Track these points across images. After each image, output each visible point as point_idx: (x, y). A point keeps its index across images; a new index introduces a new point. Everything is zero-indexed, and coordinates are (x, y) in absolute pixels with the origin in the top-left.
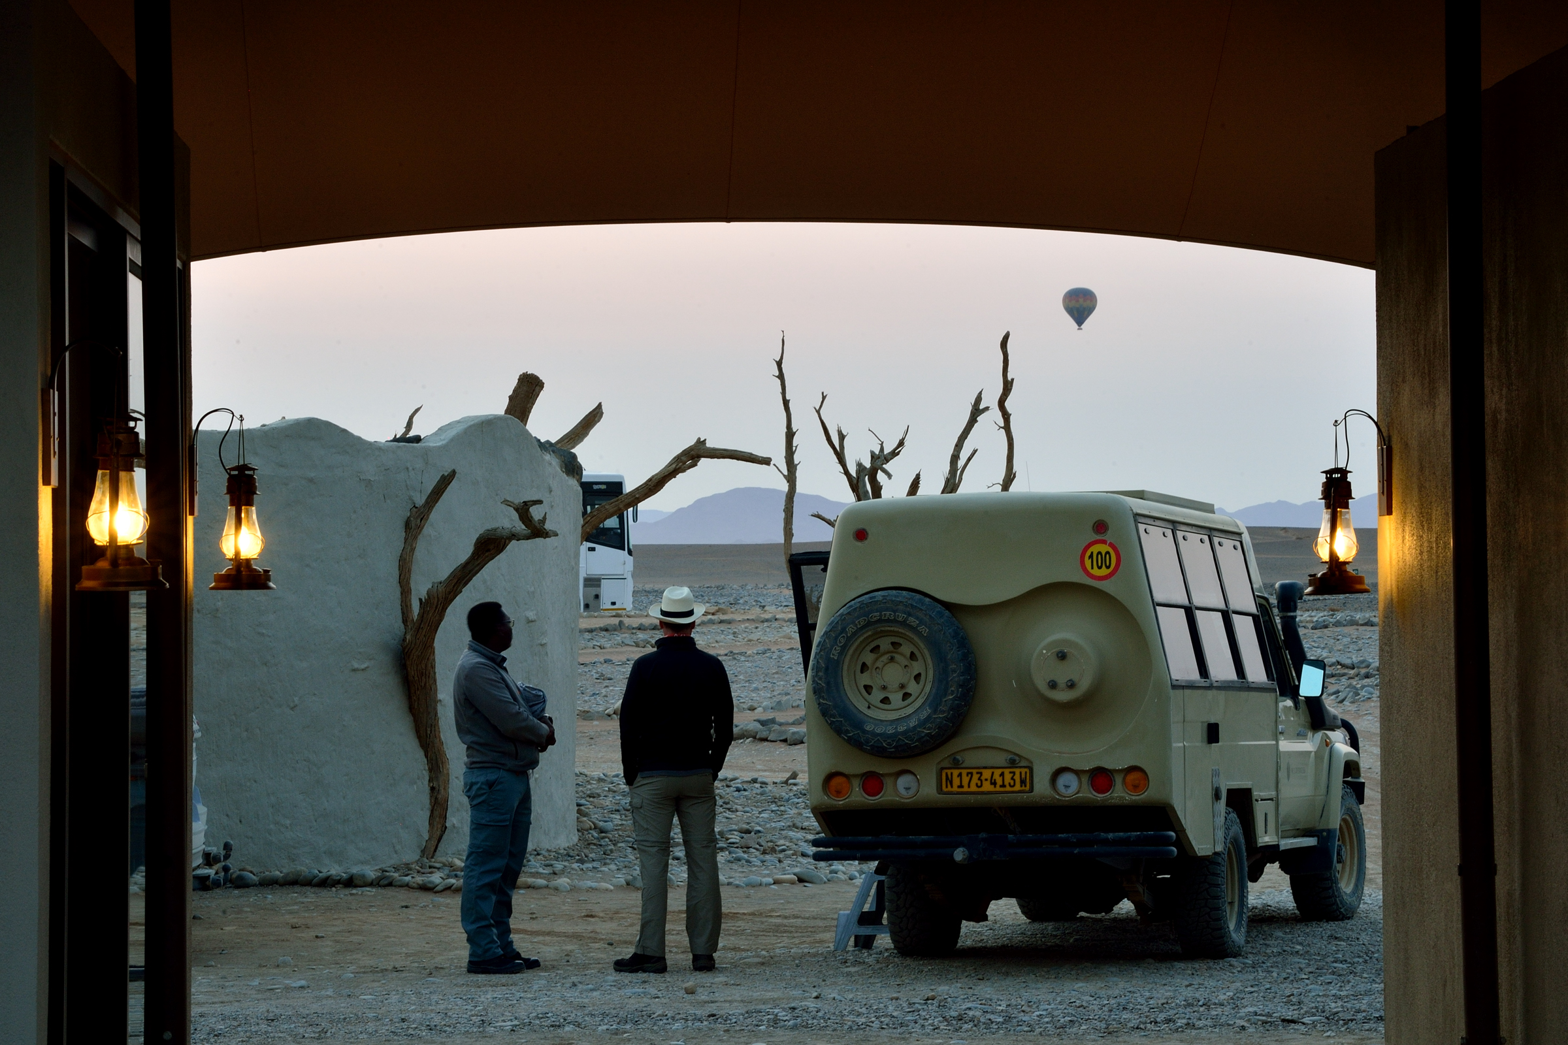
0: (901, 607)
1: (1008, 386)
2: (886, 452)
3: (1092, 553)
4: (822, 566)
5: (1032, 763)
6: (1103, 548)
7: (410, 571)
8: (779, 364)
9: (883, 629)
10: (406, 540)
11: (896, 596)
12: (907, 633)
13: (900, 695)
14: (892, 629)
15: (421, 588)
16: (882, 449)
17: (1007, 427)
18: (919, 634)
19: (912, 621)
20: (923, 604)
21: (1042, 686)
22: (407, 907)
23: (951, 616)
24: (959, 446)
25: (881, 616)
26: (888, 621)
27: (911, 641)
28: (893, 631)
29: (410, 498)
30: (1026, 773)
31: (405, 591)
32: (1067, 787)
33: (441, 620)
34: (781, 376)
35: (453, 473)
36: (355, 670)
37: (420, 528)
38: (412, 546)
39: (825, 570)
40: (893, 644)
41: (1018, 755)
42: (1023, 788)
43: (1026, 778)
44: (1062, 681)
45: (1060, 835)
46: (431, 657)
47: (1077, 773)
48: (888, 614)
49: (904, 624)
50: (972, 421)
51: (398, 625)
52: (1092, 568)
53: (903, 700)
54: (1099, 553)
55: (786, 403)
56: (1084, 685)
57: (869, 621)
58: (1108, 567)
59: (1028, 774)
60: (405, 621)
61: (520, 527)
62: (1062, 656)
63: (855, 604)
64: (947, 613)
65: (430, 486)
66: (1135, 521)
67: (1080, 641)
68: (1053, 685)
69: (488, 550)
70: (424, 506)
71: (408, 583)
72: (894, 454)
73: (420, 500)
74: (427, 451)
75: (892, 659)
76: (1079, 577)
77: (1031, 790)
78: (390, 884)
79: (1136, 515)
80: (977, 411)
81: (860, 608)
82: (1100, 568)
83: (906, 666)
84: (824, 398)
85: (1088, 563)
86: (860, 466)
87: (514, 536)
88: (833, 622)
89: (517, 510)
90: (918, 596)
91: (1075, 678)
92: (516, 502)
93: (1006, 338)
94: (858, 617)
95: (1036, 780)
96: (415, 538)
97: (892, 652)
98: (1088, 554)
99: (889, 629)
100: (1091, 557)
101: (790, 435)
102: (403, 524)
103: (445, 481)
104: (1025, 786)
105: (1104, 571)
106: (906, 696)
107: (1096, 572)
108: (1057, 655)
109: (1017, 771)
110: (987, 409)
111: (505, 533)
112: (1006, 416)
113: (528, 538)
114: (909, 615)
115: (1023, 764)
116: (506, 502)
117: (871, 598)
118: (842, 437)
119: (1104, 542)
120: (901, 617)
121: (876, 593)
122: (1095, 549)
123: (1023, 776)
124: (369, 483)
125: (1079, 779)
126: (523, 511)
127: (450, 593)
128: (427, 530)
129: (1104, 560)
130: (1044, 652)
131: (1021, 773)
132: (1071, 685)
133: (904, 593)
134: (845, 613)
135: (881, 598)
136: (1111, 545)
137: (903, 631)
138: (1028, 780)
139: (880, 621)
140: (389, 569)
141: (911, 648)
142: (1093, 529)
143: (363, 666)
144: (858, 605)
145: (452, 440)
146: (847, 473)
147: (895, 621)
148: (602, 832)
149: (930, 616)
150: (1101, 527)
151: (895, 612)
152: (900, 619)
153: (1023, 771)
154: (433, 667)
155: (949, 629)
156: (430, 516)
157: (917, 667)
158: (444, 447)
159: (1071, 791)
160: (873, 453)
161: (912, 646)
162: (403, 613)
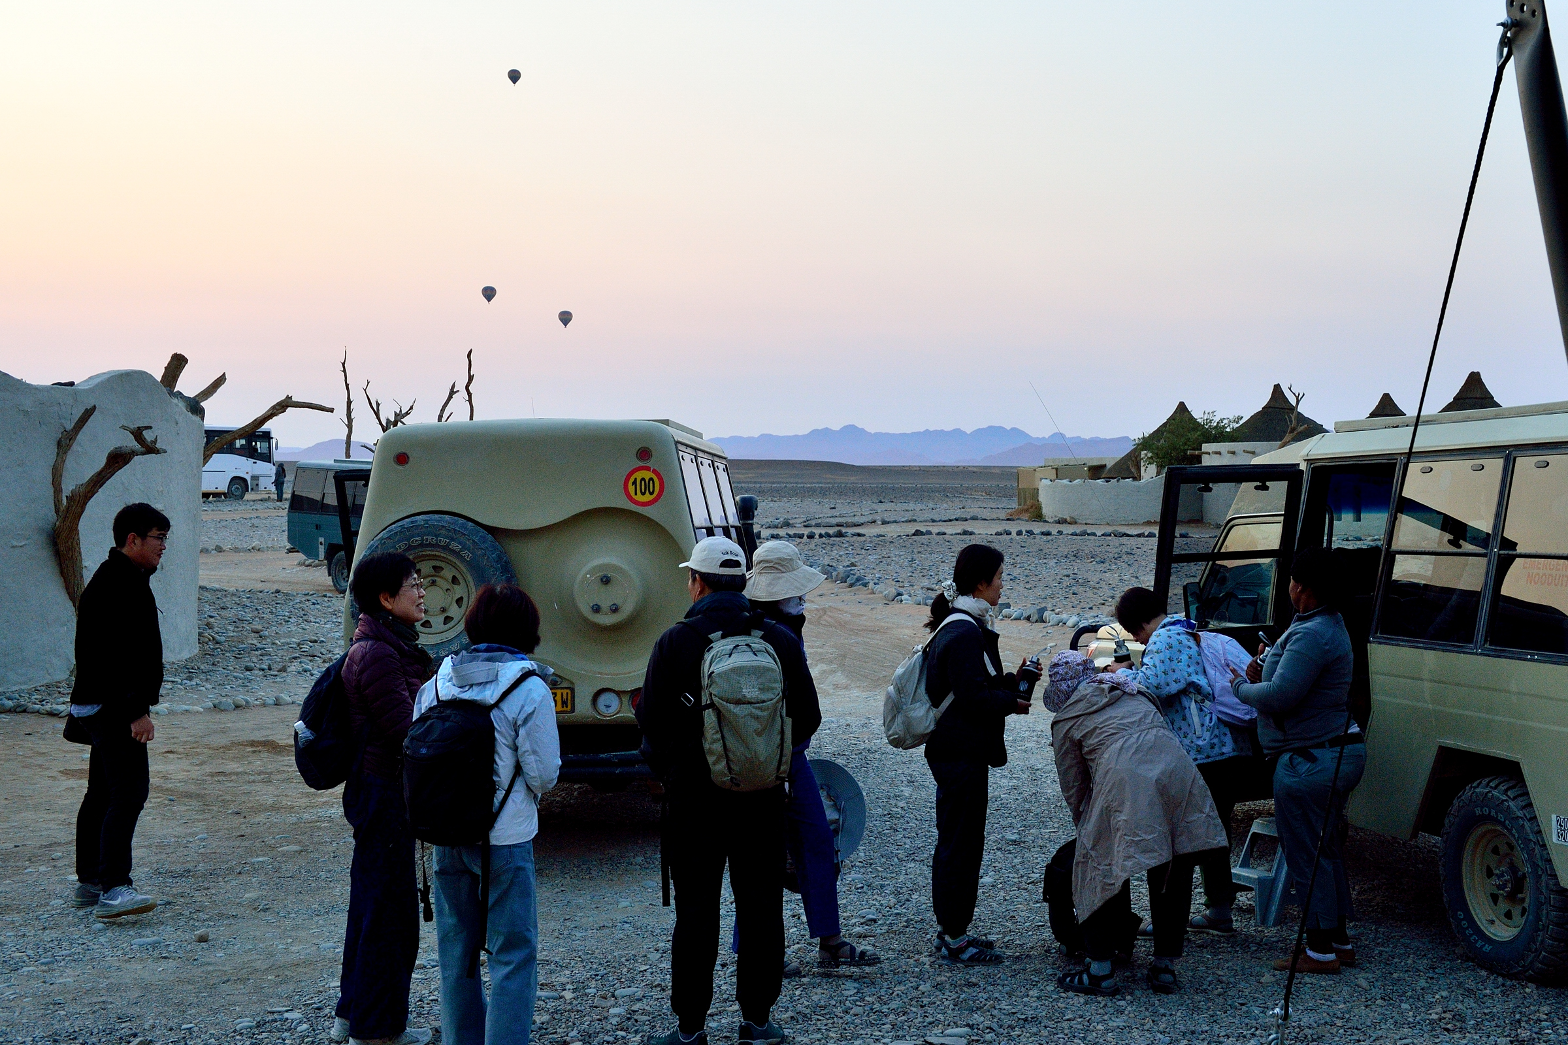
0: (444, 532)
1: (471, 378)
2: (403, 412)
3: (636, 479)
4: (364, 482)
5: (572, 683)
6: (647, 475)
7: (61, 476)
8: (343, 364)
9: (424, 553)
10: (58, 454)
11: (439, 521)
12: (449, 558)
13: (441, 618)
14: (434, 553)
15: (69, 486)
16: (401, 411)
17: (470, 400)
18: (462, 559)
19: (455, 546)
20: (466, 529)
21: (586, 610)
22: (29, 734)
23: (493, 539)
24: (443, 410)
25: (422, 540)
26: (430, 545)
27: (454, 566)
28: (435, 555)
29: (62, 425)
30: (567, 693)
31: (57, 490)
32: (608, 707)
33: (83, 512)
34: (344, 371)
35: (94, 408)
36: (13, 547)
37: (69, 446)
38: (62, 458)
39: (366, 485)
40: (434, 567)
41: (560, 677)
42: (565, 709)
43: (567, 699)
44: (605, 605)
45: (601, 756)
46: (76, 538)
47: (619, 693)
48: (430, 539)
49: (446, 548)
50: (450, 398)
51: (52, 516)
52: (636, 494)
53: (445, 624)
54: (643, 479)
55: (347, 386)
56: (627, 609)
57: (410, 545)
58: (651, 494)
59: (569, 695)
60: (57, 511)
61: (135, 445)
62: (606, 581)
63: (395, 528)
64: (490, 537)
65: (77, 416)
66: (677, 448)
67: (624, 566)
68: (597, 609)
69: (117, 462)
70: (72, 430)
71: (60, 484)
72: (407, 413)
73: (69, 426)
74: (76, 393)
75: (434, 583)
76: (623, 503)
77: (573, 711)
78: (25, 711)
79: (677, 442)
80: (452, 392)
81: (401, 532)
82: (643, 494)
83: (447, 590)
84: (368, 383)
85: (631, 489)
86: (388, 420)
87: (133, 453)
88: (372, 546)
89: (132, 433)
90: (461, 521)
91: (619, 603)
92: (132, 427)
93: (470, 352)
94: (399, 541)
95: (577, 700)
96: (66, 453)
97: (433, 576)
98: (632, 480)
99: (430, 553)
100: (635, 483)
101: (349, 403)
102: (56, 443)
103: (88, 413)
104: (567, 707)
105: (648, 498)
106: (448, 620)
107: (640, 498)
108: (602, 579)
109: (559, 692)
110: (458, 391)
111: (128, 450)
112: (470, 395)
113: (143, 454)
114: (452, 539)
115: (565, 685)
116: (124, 427)
117: (412, 522)
118: (378, 405)
119: (648, 469)
120: (444, 541)
121: (417, 517)
122: (639, 475)
123: (565, 697)
124: (26, 413)
125: (620, 699)
126: (138, 434)
127: (89, 492)
128: (75, 447)
129: (647, 486)
130: (588, 576)
131: (562, 694)
132: (615, 609)
133: (447, 517)
134: (385, 536)
135: (423, 523)
136: (655, 472)
137: (445, 556)
138: (569, 701)
139: (421, 545)
140: (44, 474)
141: (454, 572)
142: (637, 457)
143: (21, 544)
144: (399, 529)
145: (97, 385)
146: (381, 423)
147: (437, 546)
148: (217, 643)
149: (474, 541)
150: (644, 453)
151: (437, 536)
152: (443, 544)
153: (565, 692)
154: (78, 544)
155: (493, 554)
156: (77, 438)
157: (459, 591)
158: (90, 390)
159: (612, 710)
160: (395, 413)
161: (454, 570)
162: (56, 506)
